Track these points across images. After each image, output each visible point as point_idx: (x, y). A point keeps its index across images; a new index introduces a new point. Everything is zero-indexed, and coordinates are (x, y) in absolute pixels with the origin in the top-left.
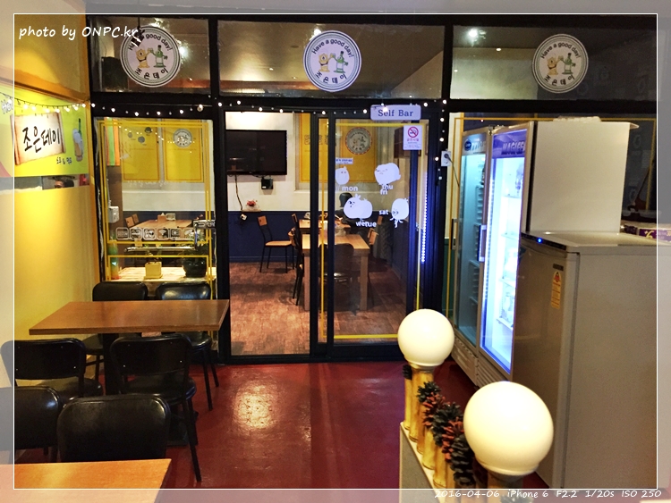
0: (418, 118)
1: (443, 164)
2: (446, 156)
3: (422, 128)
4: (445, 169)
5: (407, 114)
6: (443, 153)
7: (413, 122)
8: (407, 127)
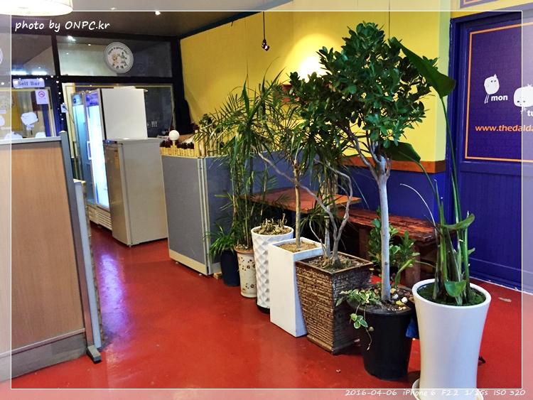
0: (43, 86)
1: (63, 111)
2: (64, 107)
3: (46, 92)
4: (64, 114)
5: (36, 84)
6: (62, 105)
7: (41, 88)
8: (37, 92)
